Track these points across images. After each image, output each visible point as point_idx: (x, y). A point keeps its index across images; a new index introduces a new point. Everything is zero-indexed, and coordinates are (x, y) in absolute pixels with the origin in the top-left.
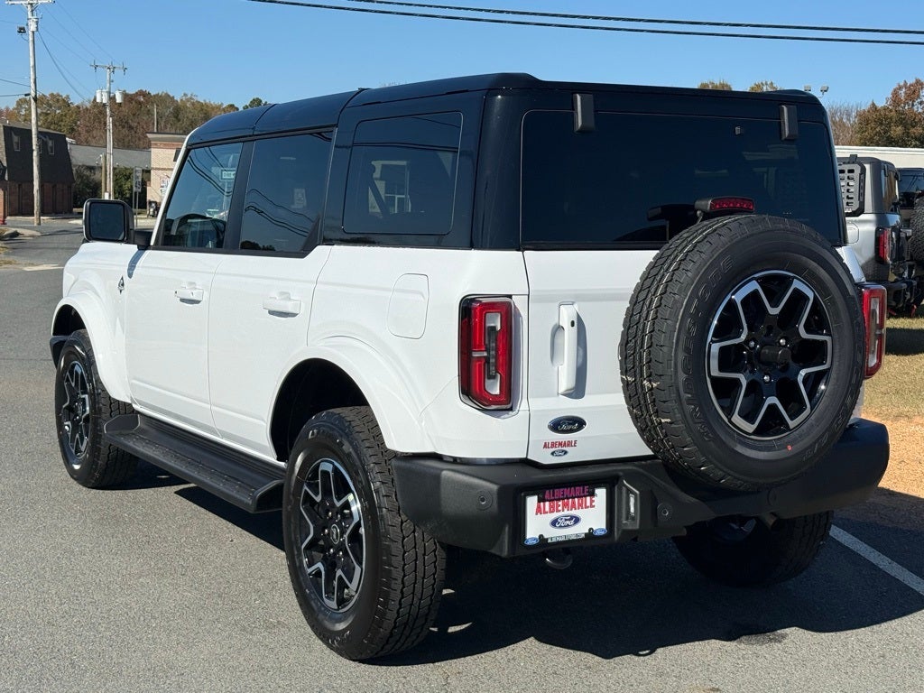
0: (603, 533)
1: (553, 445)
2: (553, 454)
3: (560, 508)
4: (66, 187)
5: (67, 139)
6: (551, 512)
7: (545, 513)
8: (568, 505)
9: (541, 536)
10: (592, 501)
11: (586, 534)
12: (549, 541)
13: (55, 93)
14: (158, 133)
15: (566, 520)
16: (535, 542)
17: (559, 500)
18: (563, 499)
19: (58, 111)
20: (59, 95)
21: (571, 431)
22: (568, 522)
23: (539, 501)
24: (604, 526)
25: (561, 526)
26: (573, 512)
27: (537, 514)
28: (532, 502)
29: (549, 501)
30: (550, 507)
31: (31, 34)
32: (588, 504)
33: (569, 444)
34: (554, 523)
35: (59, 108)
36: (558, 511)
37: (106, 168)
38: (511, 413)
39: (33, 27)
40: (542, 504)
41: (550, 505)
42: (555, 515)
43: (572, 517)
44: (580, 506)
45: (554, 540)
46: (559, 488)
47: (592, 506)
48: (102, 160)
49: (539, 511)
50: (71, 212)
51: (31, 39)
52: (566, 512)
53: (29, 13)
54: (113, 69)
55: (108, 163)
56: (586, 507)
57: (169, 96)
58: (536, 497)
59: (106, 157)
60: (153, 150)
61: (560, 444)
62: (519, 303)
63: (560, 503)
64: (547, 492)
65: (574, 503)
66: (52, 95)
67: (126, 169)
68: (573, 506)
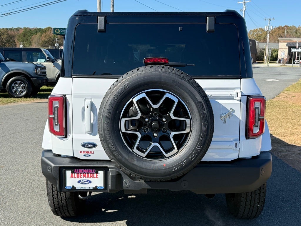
0: (102, 188)
1: (84, 152)
2: (84, 155)
3: (82, 176)
4: (254, 55)
5: (256, 41)
6: (77, 177)
7: (75, 177)
8: (85, 175)
9: (73, 186)
10: (97, 176)
11: (94, 188)
12: (77, 188)
13: (260, 28)
14: (286, 38)
15: (85, 181)
16: (70, 188)
17: (82, 173)
18: (83, 173)
19: (261, 33)
20: (261, 28)
21: (90, 147)
22: (85, 182)
23: (72, 173)
24: (103, 186)
25: (82, 183)
26: (88, 179)
27: (71, 177)
28: (68, 173)
29: (77, 173)
30: (77, 176)
31: (244, 11)
32: (95, 176)
33: (91, 152)
34: (79, 182)
35: (261, 32)
36: (81, 177)
37: (266, 49)
38: (66, 138)
39: (244, 9)
40: (73, 174)
41: (77, 175)
42: (79, 179)
43: (87, 181)
44: (91, 177)
45: (79, 188)
46: (81, 169)
47: (97, 177)
48: (265, 47)
49: (72, 176)
50: (255, 62)
51: (244, 13)
52: (84, 178)
53: (244, 5)
54: (270, 20)
55: (267, 47)
56: (94, 177)
57: (294, 26)
58: (70, 171)
59: (266, 46)
60: (280, 43)
61: (87, 152)
62: (69, 98)
63: (82, 175)
64: (75, 170)
65: (88, 175)
66: (260, 29)
67: (275, 49)
68: (88, 176)
